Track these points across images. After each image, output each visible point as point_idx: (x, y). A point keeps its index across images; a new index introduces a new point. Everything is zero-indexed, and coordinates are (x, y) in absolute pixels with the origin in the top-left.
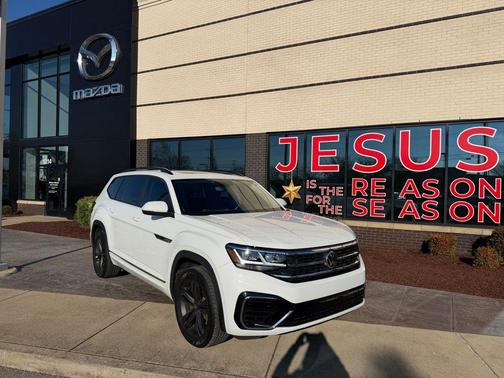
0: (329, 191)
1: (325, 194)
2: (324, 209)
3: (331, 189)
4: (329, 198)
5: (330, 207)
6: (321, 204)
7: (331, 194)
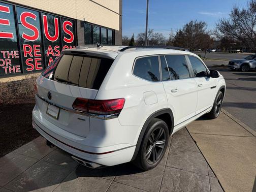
0: (9, 54)
1: (7, 57)
2: (8, 69)
3: (10, 52)
4: (10, 60)
5: (12, 67)
6: (5, 66)
7: (11, 56)
